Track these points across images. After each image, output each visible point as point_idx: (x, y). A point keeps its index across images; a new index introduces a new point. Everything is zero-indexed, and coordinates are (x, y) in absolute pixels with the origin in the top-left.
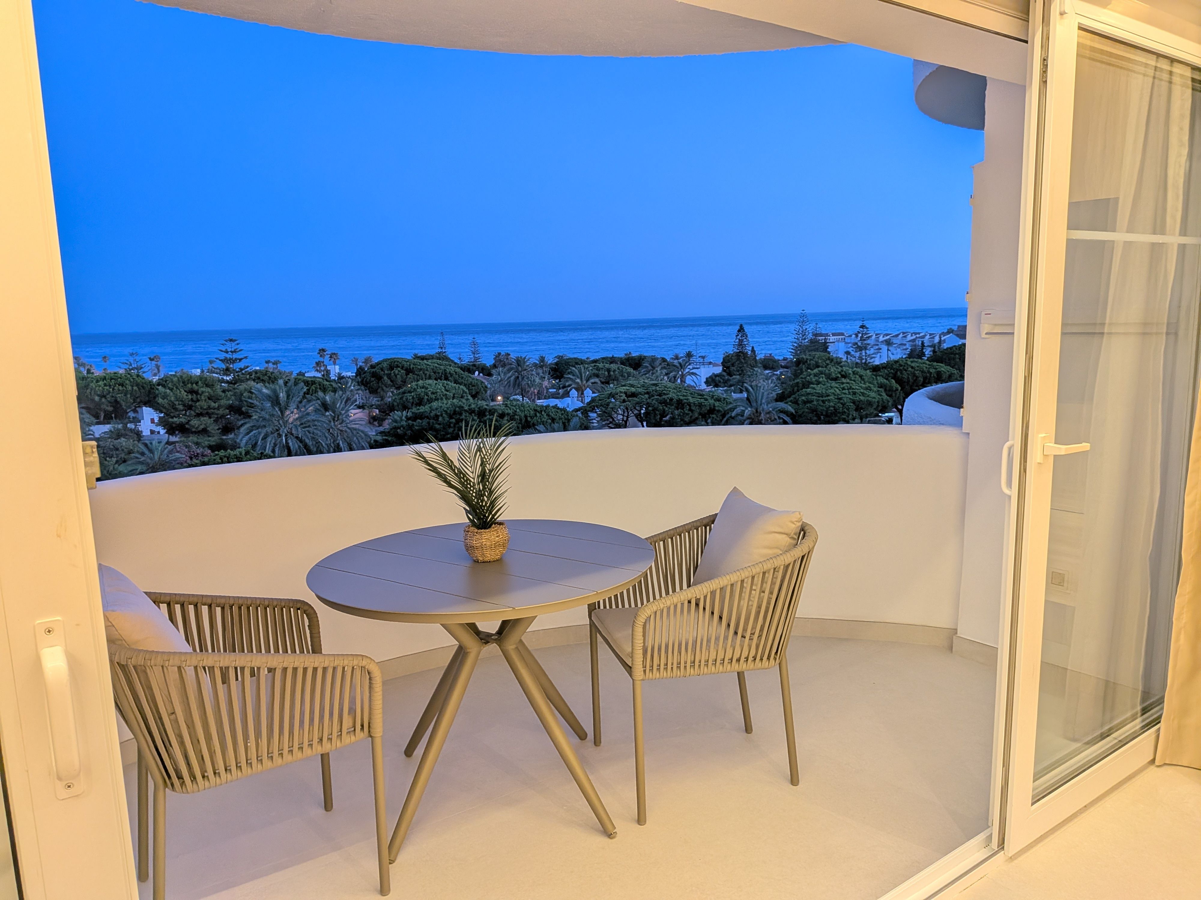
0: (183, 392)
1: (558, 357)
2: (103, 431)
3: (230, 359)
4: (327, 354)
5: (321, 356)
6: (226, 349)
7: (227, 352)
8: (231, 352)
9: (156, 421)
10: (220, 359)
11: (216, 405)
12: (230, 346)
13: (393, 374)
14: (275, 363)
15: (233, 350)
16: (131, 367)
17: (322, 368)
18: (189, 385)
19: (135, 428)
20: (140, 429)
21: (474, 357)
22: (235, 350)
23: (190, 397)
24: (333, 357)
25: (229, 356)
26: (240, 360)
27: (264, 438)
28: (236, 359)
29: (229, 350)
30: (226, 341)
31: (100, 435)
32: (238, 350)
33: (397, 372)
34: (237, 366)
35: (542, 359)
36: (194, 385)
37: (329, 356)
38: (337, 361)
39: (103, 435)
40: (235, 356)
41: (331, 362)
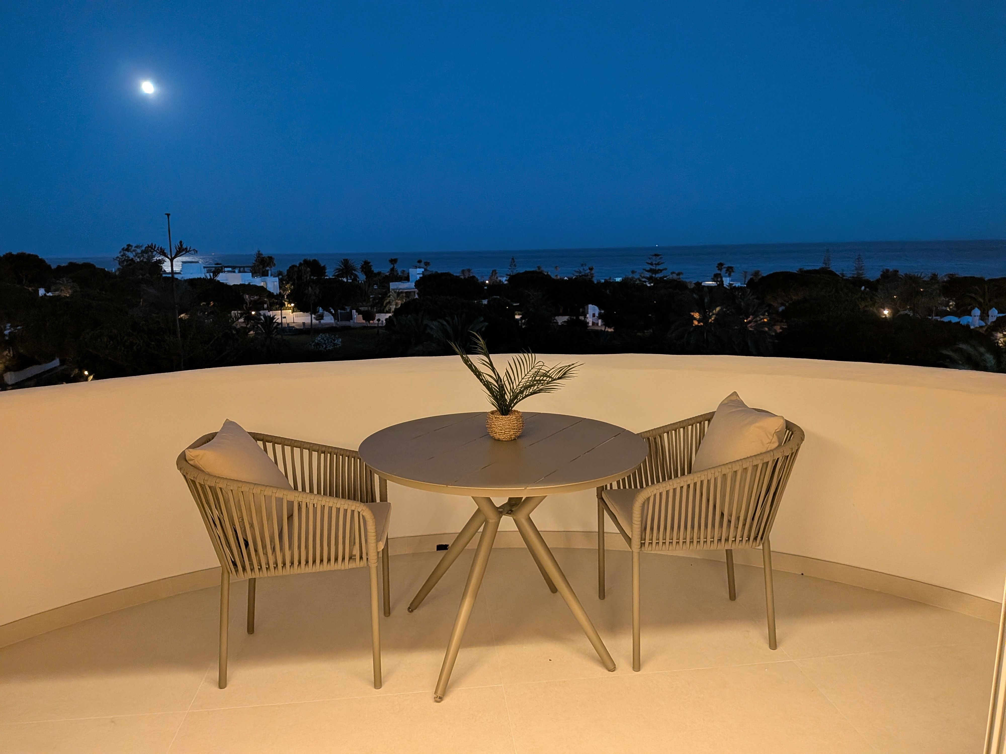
0: (620, 294)
1: (949, 275)
2: (563, 321)
3: (654, 270)
4: (724, 268)
6: (652, 262)
7: (652, 264)
8: (655, 264)
9: (597, 315)
10: (647, 269)
11: (643, 306)
12: (655, 260)
13: (787, 286)
14: (679, 274)
15: (657, 263)
16: (581, 274)
17: (719, 279)
18: (626, 290)
19: (584, 319)
20: (587, 321)
21: (858, 273)
22: (659, 262)
23: (625, 298)
24: (730, 270)
25: (653, 267)
26: (661, 271)
27: (690, 333)
28: (659, 270)
29: (654, 262)
31: (561, 323)
33: (791, 284)
34: (658, 276)
35: (935, 277)
36: (629, 290)
37: (726, 269)
38: (732, 274)
39: (563, 323)
40: (658, 267)
41: (727, 274)
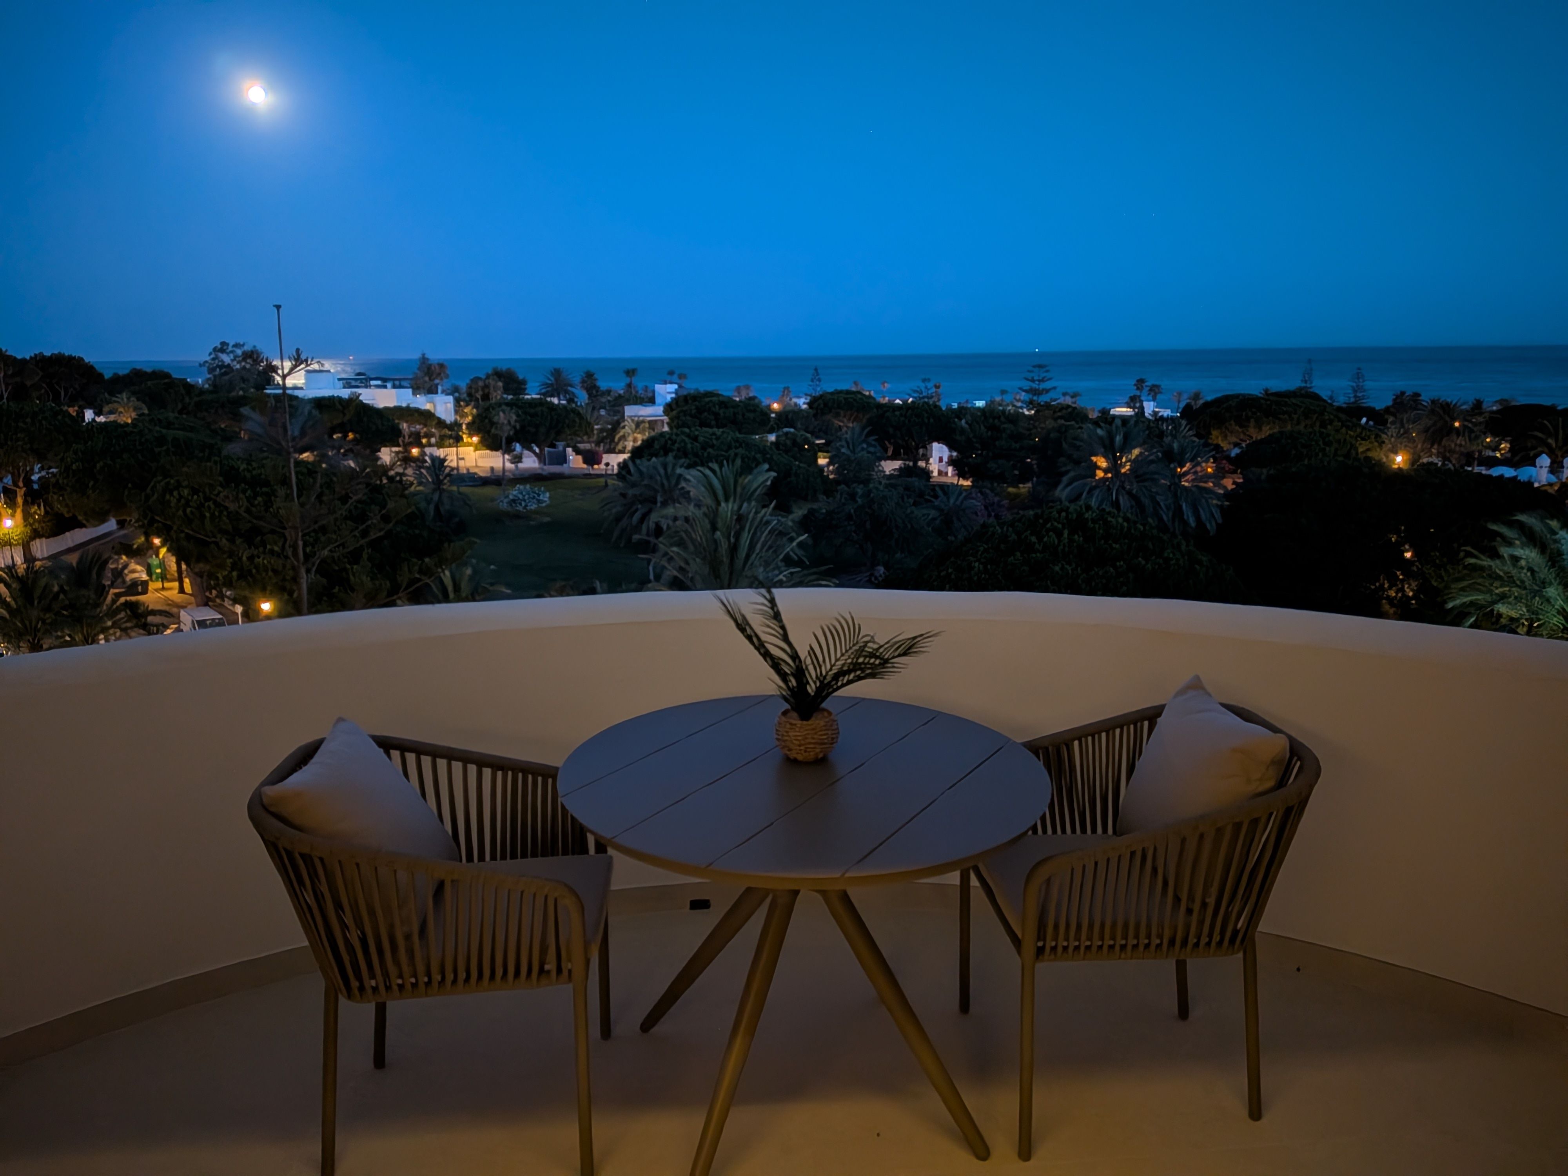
0: (982, 427)
1: (1501, 402)
2: (893, 468)
3: (1036, 390)
4: (1146, 386)
5: (1138, 389)
6: (1033, 378)
7: (1033, 381)
8: (1039, 381)
9: (945, 459)
10: (1025, 388)
11: (1018, 446)
12: (1037, 374)
13: (1244, 417)
14: (1073, 396)
15: (1041, 378)
16: (921, 396)
17: (1138, 405)
18: (991, 420)
19: (926, 466)
21: (1355, 397)
22: (1043, 378)
23: (989, 433)
24: (1155, 391)
25: (1035, 385)
26: (1047, 391)
27: (1090, 491)
28: (1043, 390)
29: (1037, 378)
30: (1034, 367)
31: (889, 472)
32: (1046, 379)
33: (1250, 414)
34: (1043, 398)
35: (1478, 404)
36: (996, 421)
37: (1148, 388)
38: (1159, 396)
39: (892, 472)
40: (1043, 386)
41: (1150, 397)
